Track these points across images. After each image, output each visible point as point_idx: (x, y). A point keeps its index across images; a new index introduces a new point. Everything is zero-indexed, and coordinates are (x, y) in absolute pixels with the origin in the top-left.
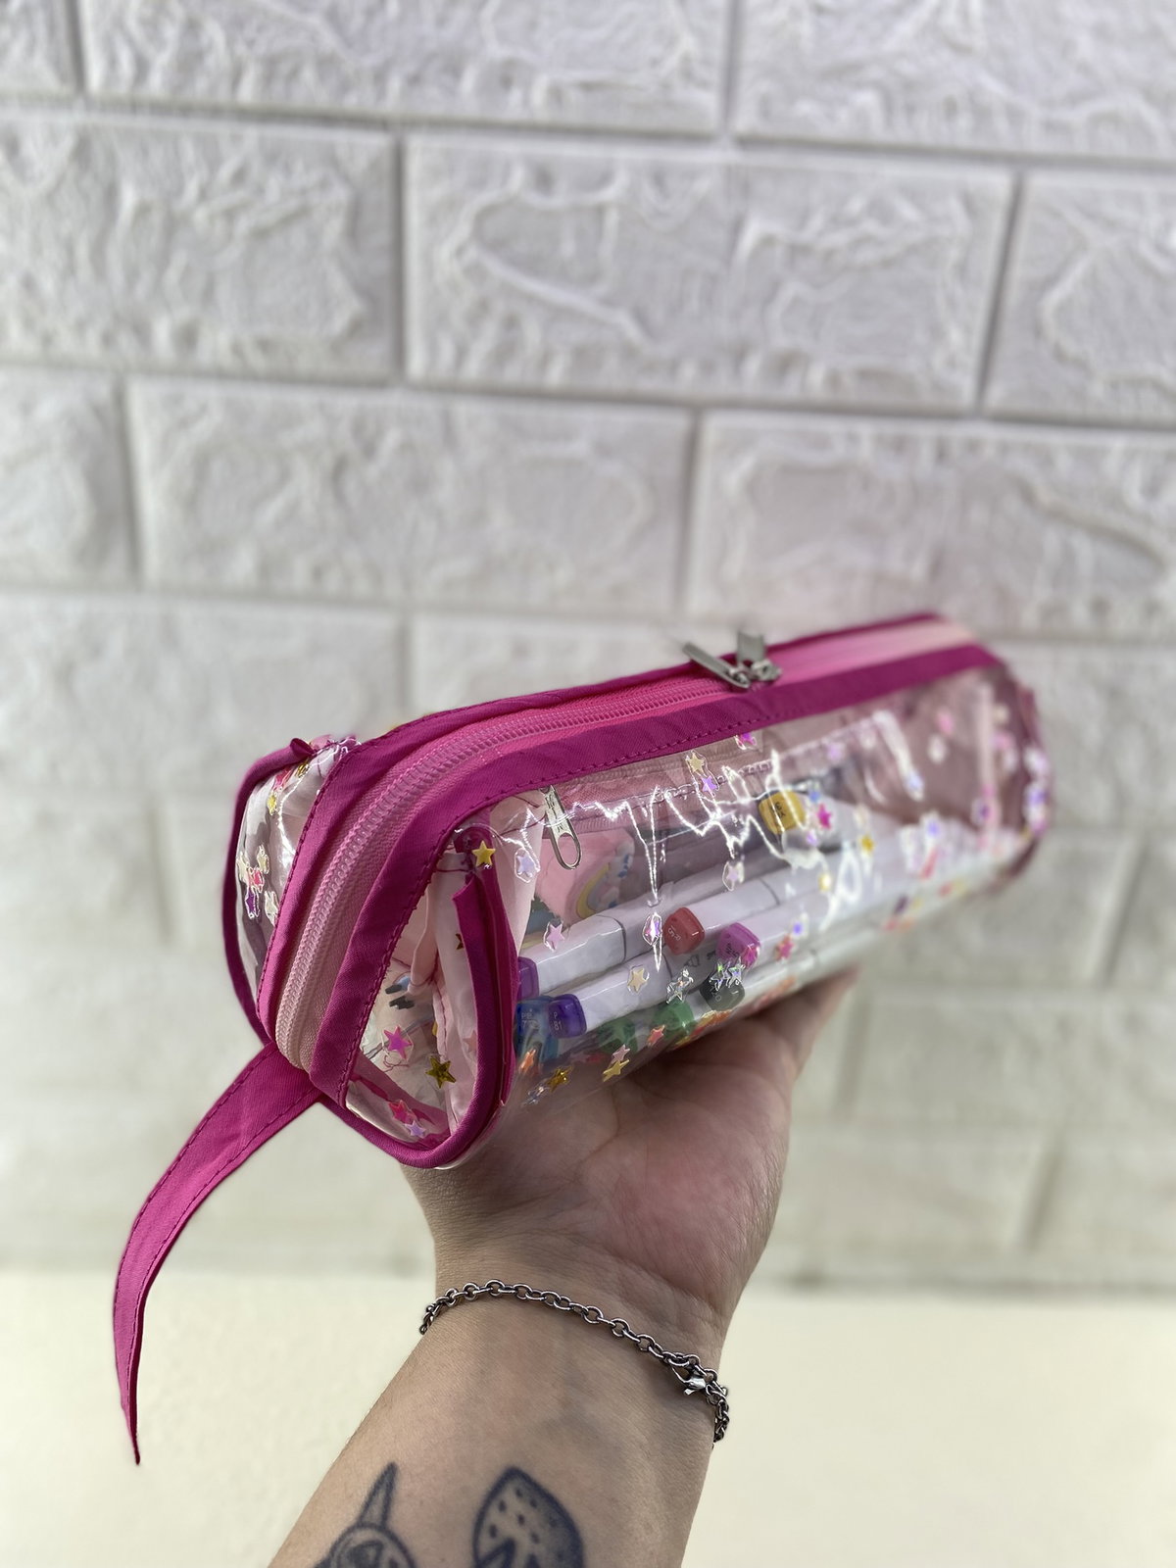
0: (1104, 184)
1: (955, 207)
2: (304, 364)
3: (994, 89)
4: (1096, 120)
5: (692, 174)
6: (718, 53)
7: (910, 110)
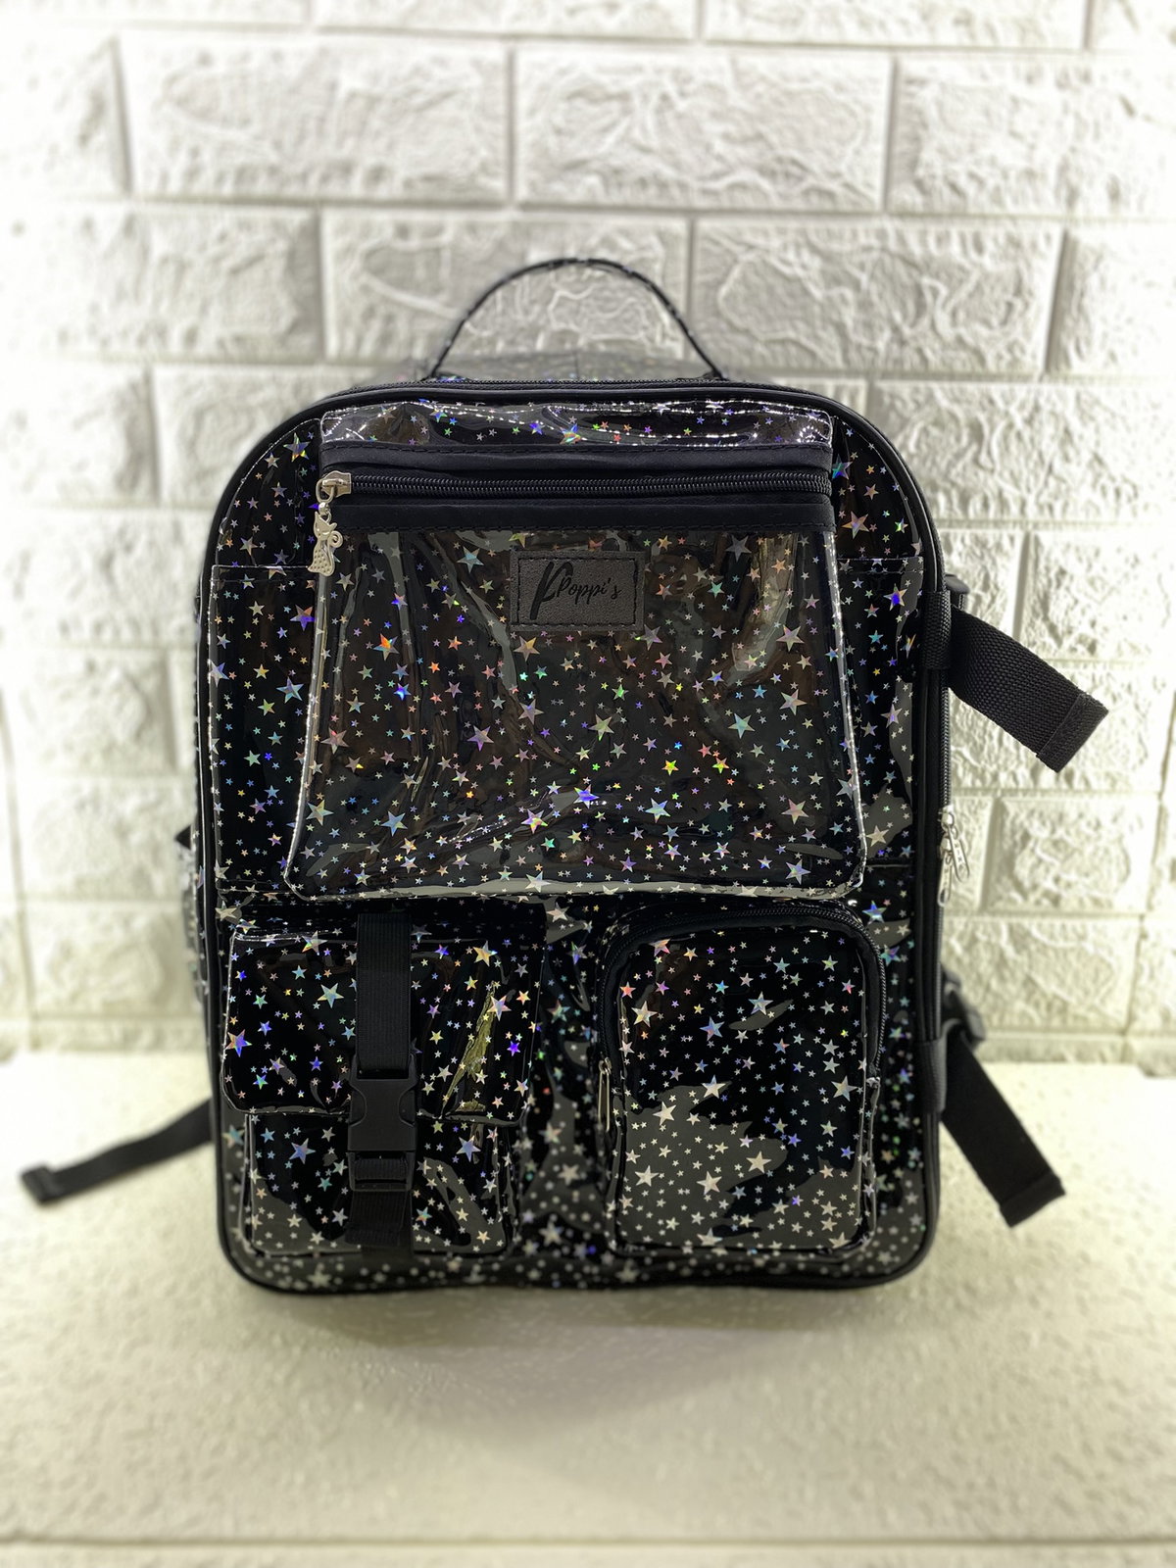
0: (743, 224)
1: (654, 240)
2: (263, 352)
3: (668, 173)
4: (733, 187)
5: (492, 227)
6: (502, 156)
7: (620, 185)
